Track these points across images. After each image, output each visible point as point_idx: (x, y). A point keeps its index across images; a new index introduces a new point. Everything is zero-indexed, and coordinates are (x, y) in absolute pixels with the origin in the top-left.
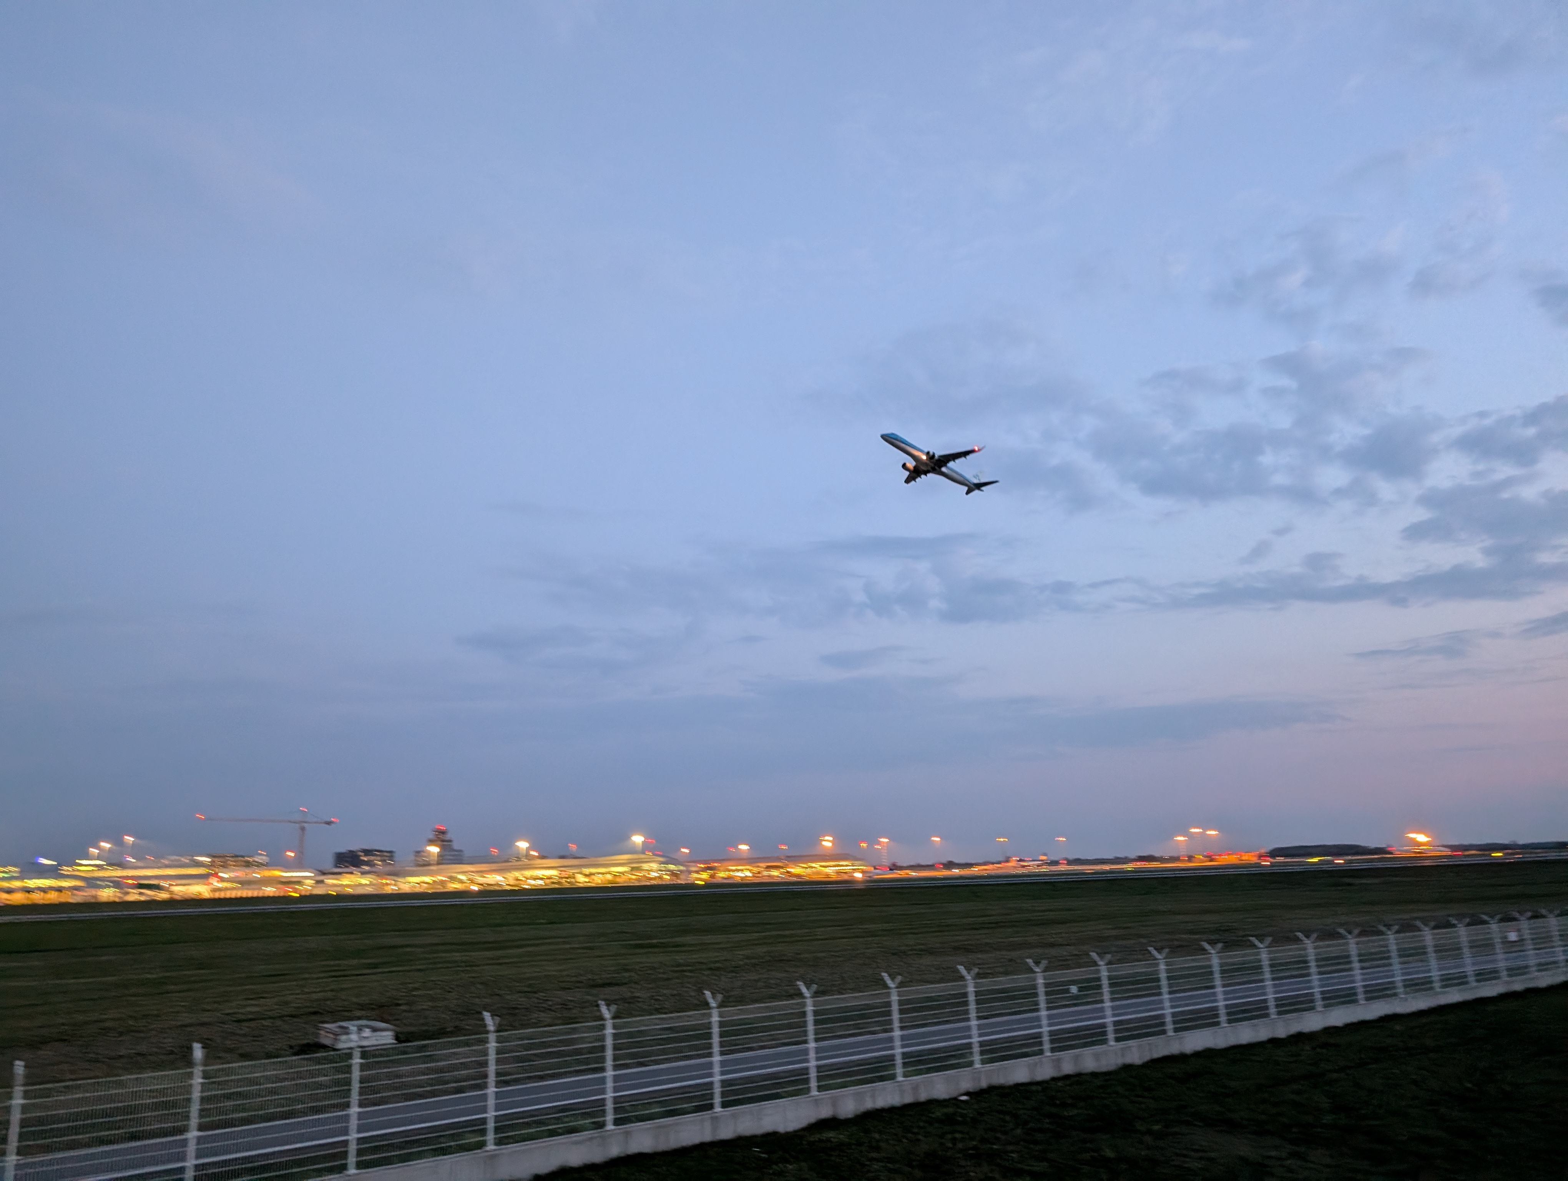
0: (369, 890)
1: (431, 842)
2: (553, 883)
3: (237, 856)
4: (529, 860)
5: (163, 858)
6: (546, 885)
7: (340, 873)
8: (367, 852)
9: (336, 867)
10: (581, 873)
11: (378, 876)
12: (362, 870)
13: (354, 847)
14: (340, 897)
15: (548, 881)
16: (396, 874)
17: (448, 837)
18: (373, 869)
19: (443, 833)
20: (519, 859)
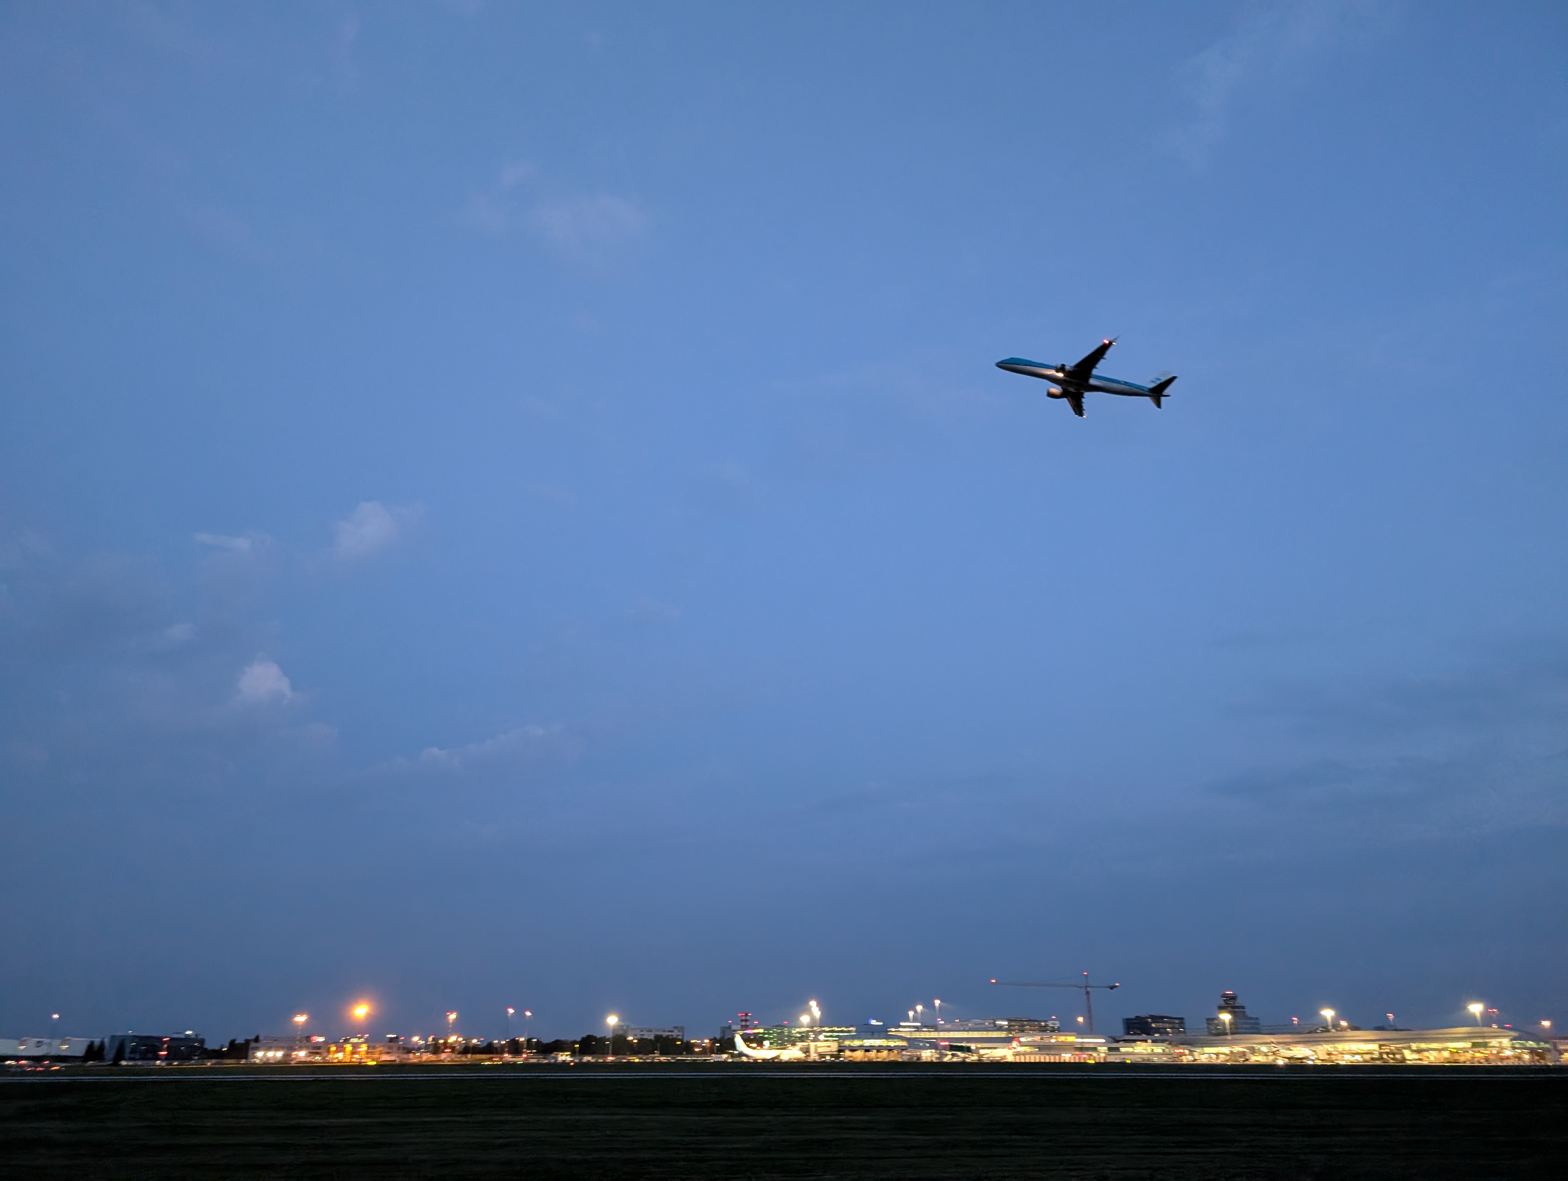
0: (1164, 1059)
1: (1221, 1008)
2: (1373, 1059)
3: (1030, 1021)
4: (1337, 1030)
5: (968, 1020)
6: (1365, 1061)
7: (1134, 1041)
8: (1156, 1019)
9: (1128, 1034)
10: (1409, 1048)
11: (1170, 1044)
12: (1154, 1039)
13: (1142, 1014)
14: (1135, 1067)
15: (1367, 1057)
16: (1192, 1043)
17: (1239, 1002)
18: (1165, 1037)
19: (1233, 998)
20: (1326, 1030)
